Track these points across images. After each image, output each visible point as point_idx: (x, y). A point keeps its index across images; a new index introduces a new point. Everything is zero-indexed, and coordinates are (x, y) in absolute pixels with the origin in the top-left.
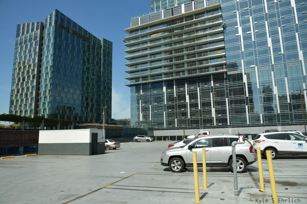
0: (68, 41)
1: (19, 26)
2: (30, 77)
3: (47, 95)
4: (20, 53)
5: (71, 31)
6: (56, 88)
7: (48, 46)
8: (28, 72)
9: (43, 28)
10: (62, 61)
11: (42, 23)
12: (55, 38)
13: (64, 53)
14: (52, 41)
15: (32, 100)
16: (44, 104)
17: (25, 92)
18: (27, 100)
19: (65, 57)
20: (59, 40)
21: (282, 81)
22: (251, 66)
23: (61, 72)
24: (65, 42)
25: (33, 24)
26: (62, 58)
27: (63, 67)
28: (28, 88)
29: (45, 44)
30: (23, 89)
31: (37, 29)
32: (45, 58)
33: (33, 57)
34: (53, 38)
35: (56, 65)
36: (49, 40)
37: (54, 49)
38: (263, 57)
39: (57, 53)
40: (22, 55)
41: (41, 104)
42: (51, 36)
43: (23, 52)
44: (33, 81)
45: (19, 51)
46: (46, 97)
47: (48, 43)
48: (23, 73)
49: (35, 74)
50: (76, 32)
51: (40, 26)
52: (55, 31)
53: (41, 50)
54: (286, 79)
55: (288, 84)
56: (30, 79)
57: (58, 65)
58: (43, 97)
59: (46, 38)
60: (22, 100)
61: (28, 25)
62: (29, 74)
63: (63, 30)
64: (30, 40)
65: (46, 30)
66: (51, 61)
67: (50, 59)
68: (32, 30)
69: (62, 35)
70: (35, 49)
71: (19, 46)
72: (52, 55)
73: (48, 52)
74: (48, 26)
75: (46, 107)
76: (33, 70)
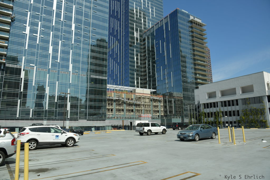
21: (54, 84)
22: (31, 65)
38: (43, 60)
54: (57, 82)
55: (58, 87)
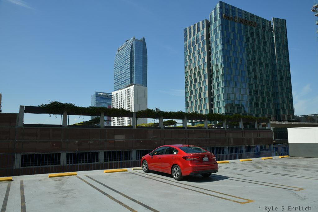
0: (235, 32)
1: (185, 30)
2: (201, 78)
3: (220, 93)
4: (190, 56)
5: (237, 20)
6: (229, 84)
7: (216, 42)
8: (199, 73)
9: (208, 25)
10: (231, 55)
11: (207, 21)
12: (222, 32)
13: (232, 46)
14: (219, 36)
15: (206, 100)
16: (218, 103)
17: (199, 93)
18: (201, 100)
19: (234, 49)
20: (227, 33)
23: (232, 67)
24: (232, 34)
25: (198, 24)
26: (231, 52)
27: (233, 62)
28: (201, 89)
29: (212, 42)
30: (196, 90)
31: (203, 28)
32: (214, 55)
33: (202, 57)
34: (220, 32)
35: (227, 61)
36: (216, 36)
37: (223, 44)
39: (226, 48)
40: (192, 58)
41: (215, 103)
42: (218, 31)
43: (192, 54)
44: (204, 81)
45: (189, 54)
46: (220, 96)
47: (215, 39)
48: (195, 74)
49: (206, 73)
50: (243, 20)
51: (205, 24)
52: (222, 25)
53: (209, 48)
56: (201, 79)
57: (228, 60)
58: (217, 96)
59: (212, 35)
60: (196, 101)
61: (194, 27)
62: (200, 75)
63: (229, 21)
64: (198, 40)
65: (212, 26)
66: (220, 57)
67: (220, 55)
68: (198, 31)
69: (228, 27)
70: (203, 48)
71: (187, 50)
72: (221, 51)
73: (217, 49)
74: (213, 22)
75: (221, 106)
76: (204, 70)
